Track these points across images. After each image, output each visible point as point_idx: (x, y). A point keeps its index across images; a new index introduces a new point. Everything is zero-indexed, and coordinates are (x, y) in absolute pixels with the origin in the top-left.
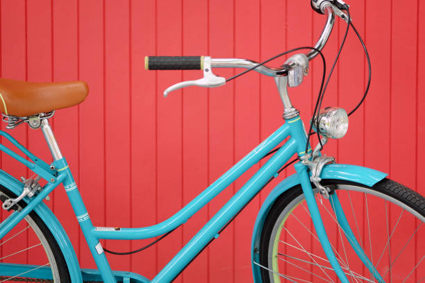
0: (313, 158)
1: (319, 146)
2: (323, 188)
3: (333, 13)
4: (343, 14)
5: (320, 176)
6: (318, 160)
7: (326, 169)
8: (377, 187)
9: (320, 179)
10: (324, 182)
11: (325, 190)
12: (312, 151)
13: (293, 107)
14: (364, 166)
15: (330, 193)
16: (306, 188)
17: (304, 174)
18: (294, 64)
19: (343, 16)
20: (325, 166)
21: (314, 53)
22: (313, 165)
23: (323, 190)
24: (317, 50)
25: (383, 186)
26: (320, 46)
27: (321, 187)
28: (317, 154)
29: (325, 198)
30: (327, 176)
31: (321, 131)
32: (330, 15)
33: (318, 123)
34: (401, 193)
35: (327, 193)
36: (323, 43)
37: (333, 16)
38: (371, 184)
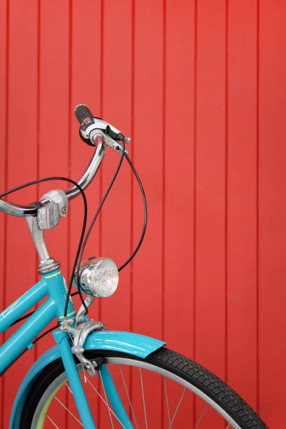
0: (77, 324)
1: (82, 309)
2: (89, 362)
3: (104, 143)
4: (118, 145)
5: (84, 346)
6: (82, 326)
7: (92, 337)
8: (151, 358)
9: (82, 350)
10: (89, 354)
11: (91, 365)
12: (75, 315)
13: (51, 258)
14: (131, 331)
15: (96, 369)
16: (68, 364)
17: (65, 343)
18: (48, 202)
19: (118, 148)
20: (90, 333)
21: (75, 190)
22: (76, 333)
23: (88, 364)
24: (79, 187)
25: (159, 357)
26: (85, 181)
27: (85, 360)
28: (82, 318)
29: (91, 374)
30: (92, 346)
31: (83, 287)
32: (100, 146)
33: (79, 278)
34: (180, 367)
35: (93, 369)
36: (89, 179)
37: (103, 146)
38: (144, 355)
